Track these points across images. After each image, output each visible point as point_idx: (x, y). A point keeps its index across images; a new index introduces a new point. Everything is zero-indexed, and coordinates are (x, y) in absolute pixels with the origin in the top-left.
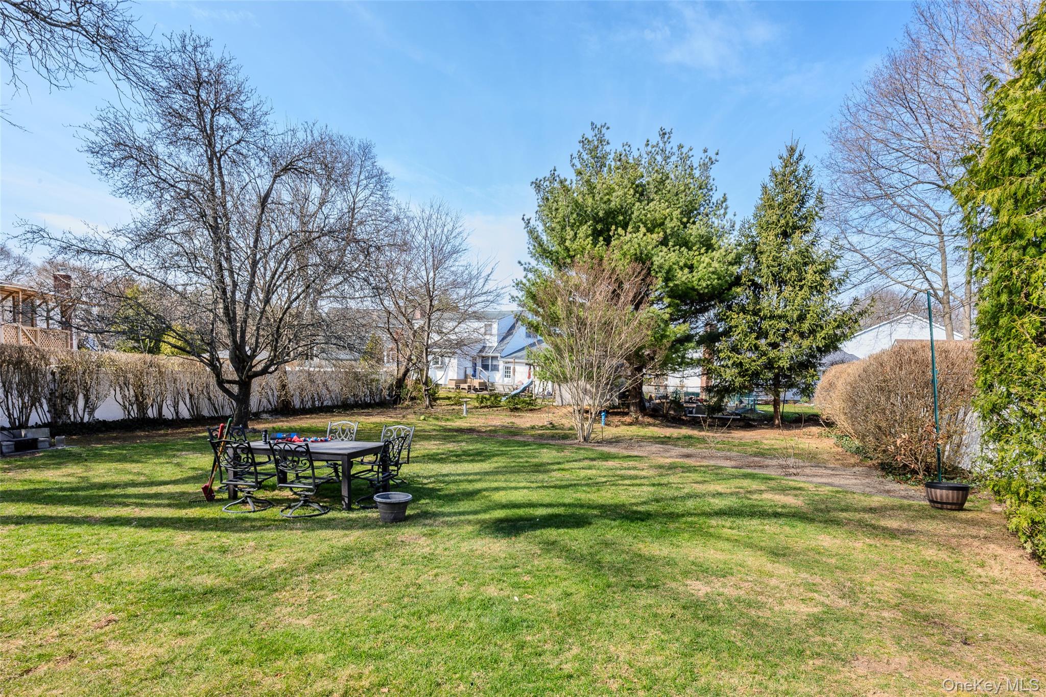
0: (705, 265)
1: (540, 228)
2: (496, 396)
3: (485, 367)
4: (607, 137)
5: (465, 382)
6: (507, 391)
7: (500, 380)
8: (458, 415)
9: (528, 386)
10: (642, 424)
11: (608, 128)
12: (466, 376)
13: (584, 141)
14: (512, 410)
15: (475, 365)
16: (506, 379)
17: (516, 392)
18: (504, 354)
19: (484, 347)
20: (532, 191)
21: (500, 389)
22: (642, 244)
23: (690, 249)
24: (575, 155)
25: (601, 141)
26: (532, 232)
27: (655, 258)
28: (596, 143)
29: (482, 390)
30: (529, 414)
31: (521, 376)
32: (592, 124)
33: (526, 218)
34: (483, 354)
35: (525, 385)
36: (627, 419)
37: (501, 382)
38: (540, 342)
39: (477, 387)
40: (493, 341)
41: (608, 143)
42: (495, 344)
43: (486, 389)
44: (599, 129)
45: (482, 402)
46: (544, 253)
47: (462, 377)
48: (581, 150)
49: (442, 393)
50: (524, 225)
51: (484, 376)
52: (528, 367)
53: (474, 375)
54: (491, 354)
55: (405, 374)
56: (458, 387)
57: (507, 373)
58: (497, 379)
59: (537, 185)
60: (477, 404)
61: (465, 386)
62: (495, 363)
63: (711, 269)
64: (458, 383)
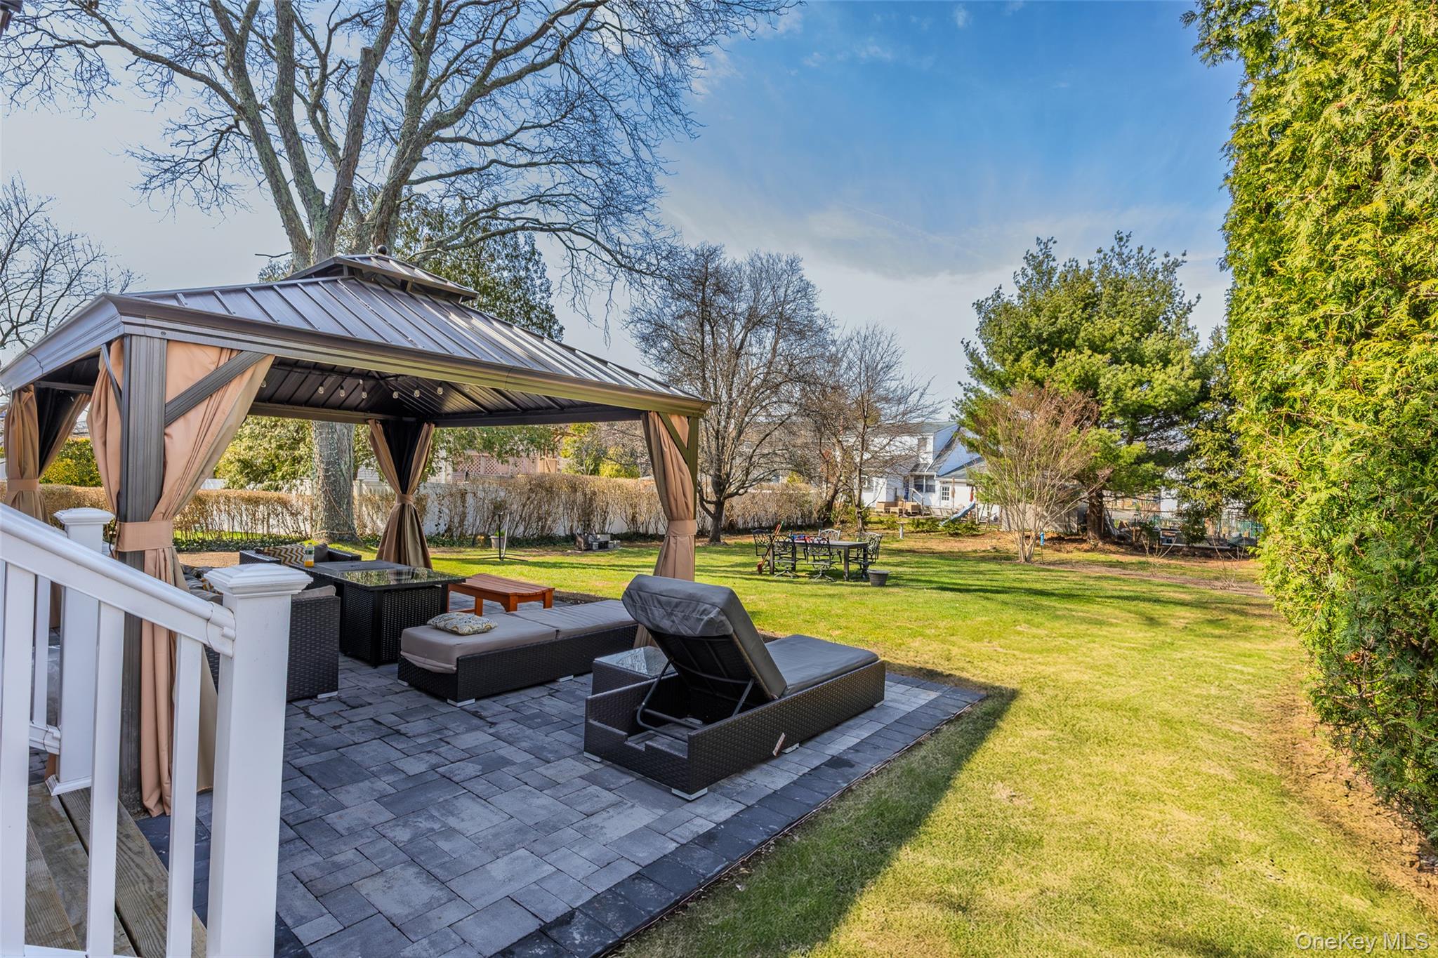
0: (1160, 382)
1: (981, 349)
2: (935, 521)
3: (919, 488)
4: (1053, 253)
5: (895, 505)
6: (945, 515)
7: (936, 502)
8: (894, 538)
9: (969, 510)
10: (1103, 551)
11: (1055, 242)
12: (896, 498)
13: (1029, 258)
14: (952, 535)
15: (906, 486)
16: (944, 503)
17: (955, 516)
18: (942, 472)
19: (917, 466)
20: (974, 312)
21: (937, 513)
22: (1087, 367)
23: (1143, 365)
24: (1019, 272)
25: (1048, 256)
26: (973, 356)
27: (1101, 380)
28: (1041, 258)
29: (915, 514)
30: (972, 539)
31: (962, 498)
32: (1038, 239)
33: (965, 342)
34: (917, 473)
35: (967, 508)
36: (1085, 546)
37: (937, 505)
38: (979, 460)
39: (910, 510)
40: (927, 458)
41: (1054, 260)
42: (931, 461)
43: (920, 513)
44: (1045, 244)
45: (918, 526)
46: (984, 374)
47: (892, 499)
48: (1026, 266)
49: (874, 518)
50: (963, 349)
51: (918, 498)
52: (969, 489)
53: (906, 498)
54: (926, 473)
55: (833, 497)
56: (887, 511)
57: (945, 495)
58: (933, 503)
59: (979, 306)
60: (912, 529)
61: (896, 509)
62: (930, 483)
63: (1166, 386)
64: (888, 505)
